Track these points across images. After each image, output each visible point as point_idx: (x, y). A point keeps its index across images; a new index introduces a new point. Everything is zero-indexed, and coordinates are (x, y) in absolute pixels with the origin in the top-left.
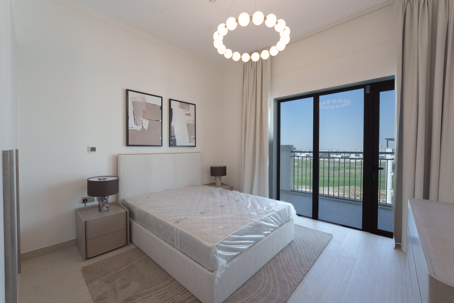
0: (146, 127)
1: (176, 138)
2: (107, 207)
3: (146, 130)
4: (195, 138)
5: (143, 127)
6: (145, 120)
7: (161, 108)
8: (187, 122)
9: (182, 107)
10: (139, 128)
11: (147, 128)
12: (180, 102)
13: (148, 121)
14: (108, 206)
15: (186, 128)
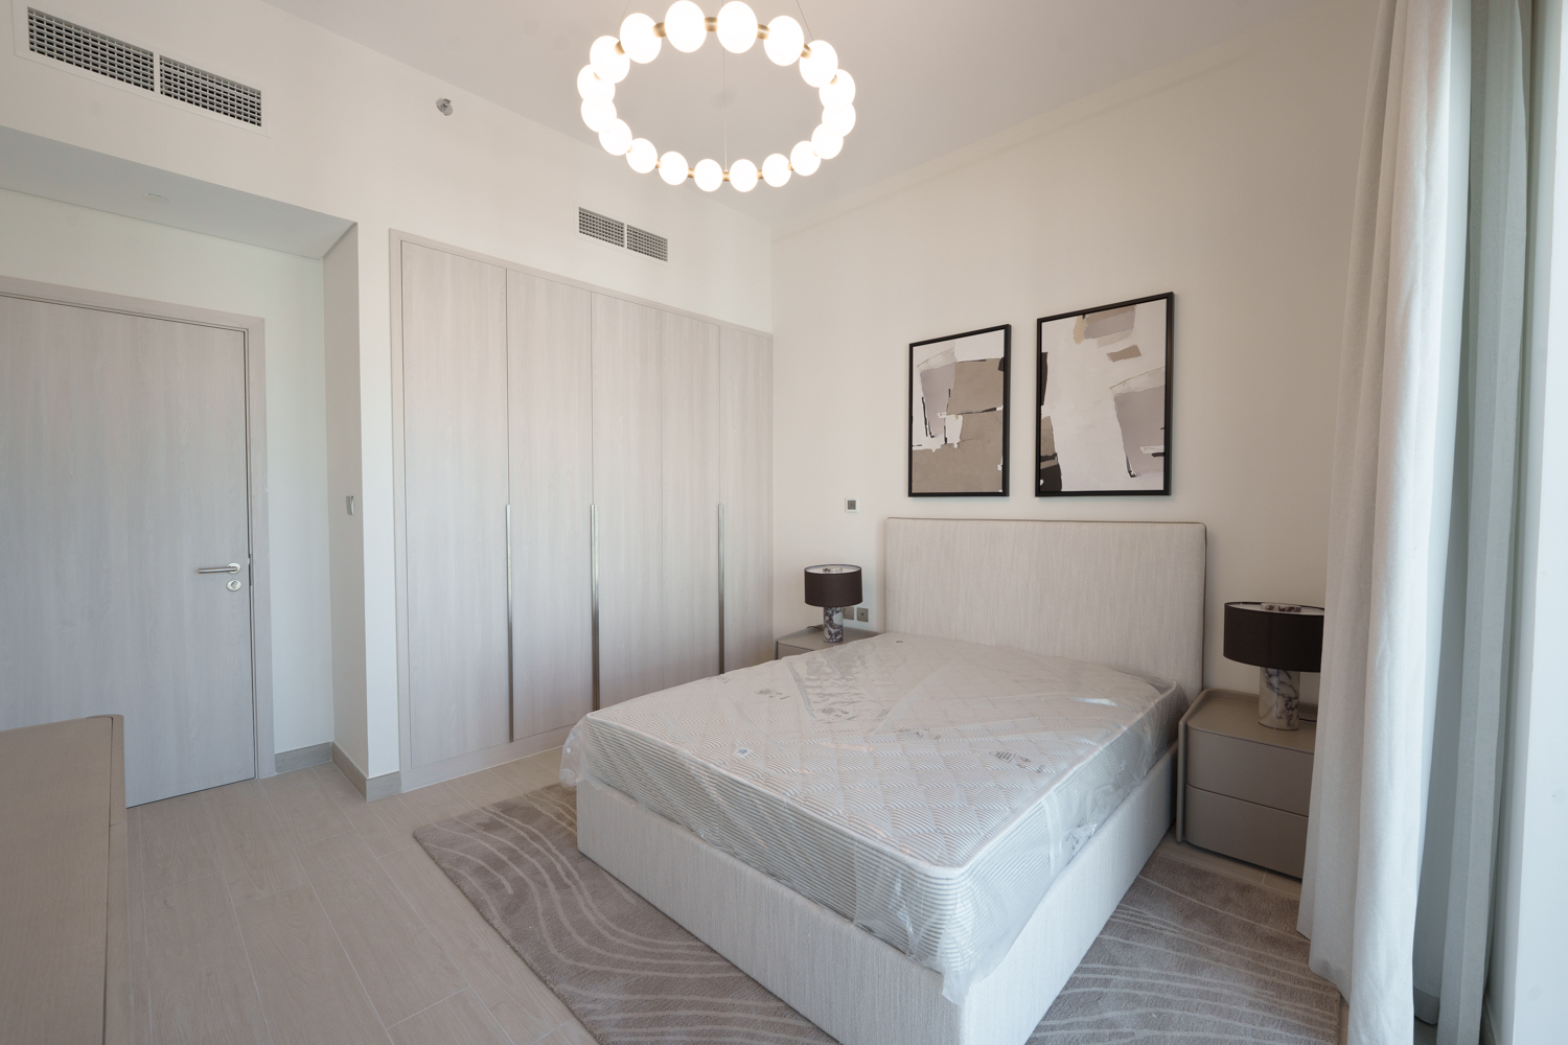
0: (954, 439)
1: (1062, 461)
2: (830, 633)
3: (956, 446)
4: (1167, 455)
5: (946, 439)
6: (954, 416)
7: (1005, 364)
8: (1119, 390)
9: (1089, 334)
10: (935, 444)
11: (958, 440)
12: (1083, 313)
13: (961, 417)
14: (833, 631)
15: (1112, 413)
